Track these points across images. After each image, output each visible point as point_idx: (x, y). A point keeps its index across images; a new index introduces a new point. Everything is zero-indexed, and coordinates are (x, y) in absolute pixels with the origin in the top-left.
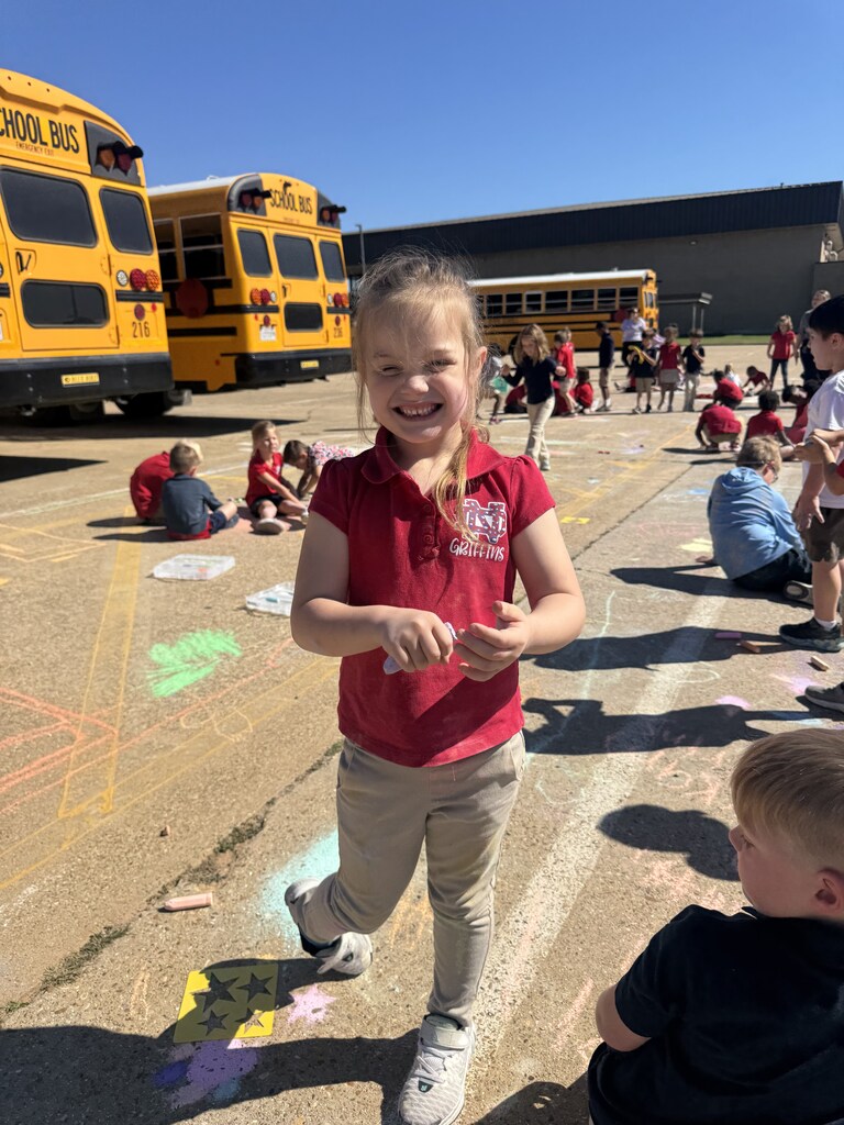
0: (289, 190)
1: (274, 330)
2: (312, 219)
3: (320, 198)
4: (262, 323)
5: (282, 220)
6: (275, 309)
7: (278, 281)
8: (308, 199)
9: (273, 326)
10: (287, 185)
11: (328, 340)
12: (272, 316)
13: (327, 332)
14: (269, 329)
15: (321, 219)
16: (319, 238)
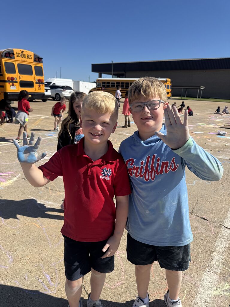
0: (23, 53)
1: (16, 87)
2: (32, 60)
3: (35, 55)
4: (11, 85)
5: (21, 60)
6: (17, 82)
7: (17, 75)
8: (31, 55)
9: (15, 86)
10: (22, 52)
11: (35, 90)
12: (15, 84)
13: (35, 89)
14: (14, 87)
15: (35, 60)
16: (34, 65)
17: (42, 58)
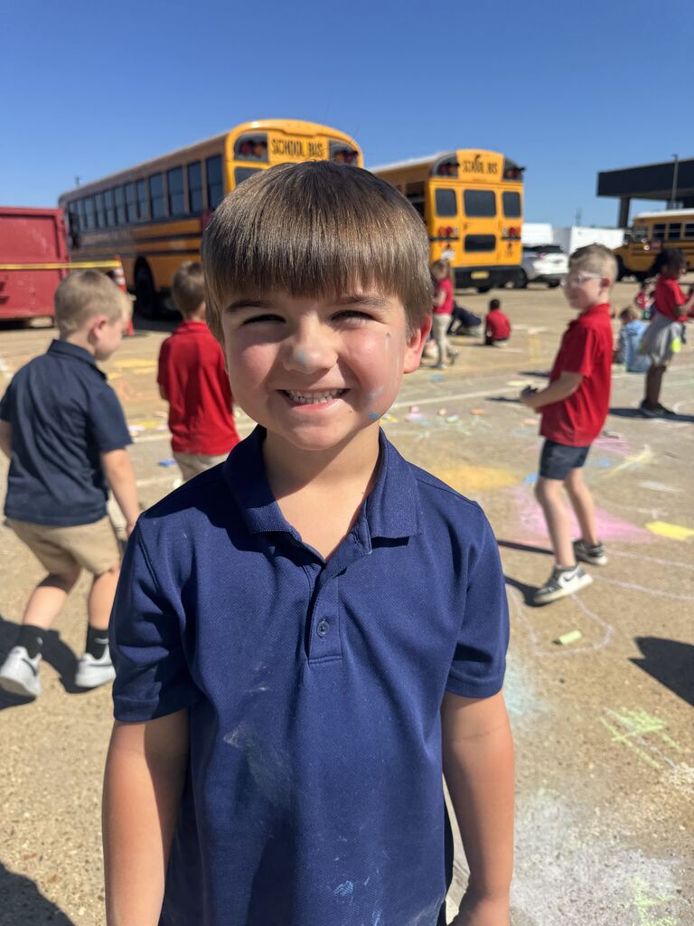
0: (479, 160)
2: (498, 177)
3: (507, 162)
5: (473, 181)
6: (457, 239)
7: (461, 220)
8: (496, 165)
10: (478, 156)
13: (499, 254)
15: (506, 176)
16: (502, 190)
17: (523, 169)
